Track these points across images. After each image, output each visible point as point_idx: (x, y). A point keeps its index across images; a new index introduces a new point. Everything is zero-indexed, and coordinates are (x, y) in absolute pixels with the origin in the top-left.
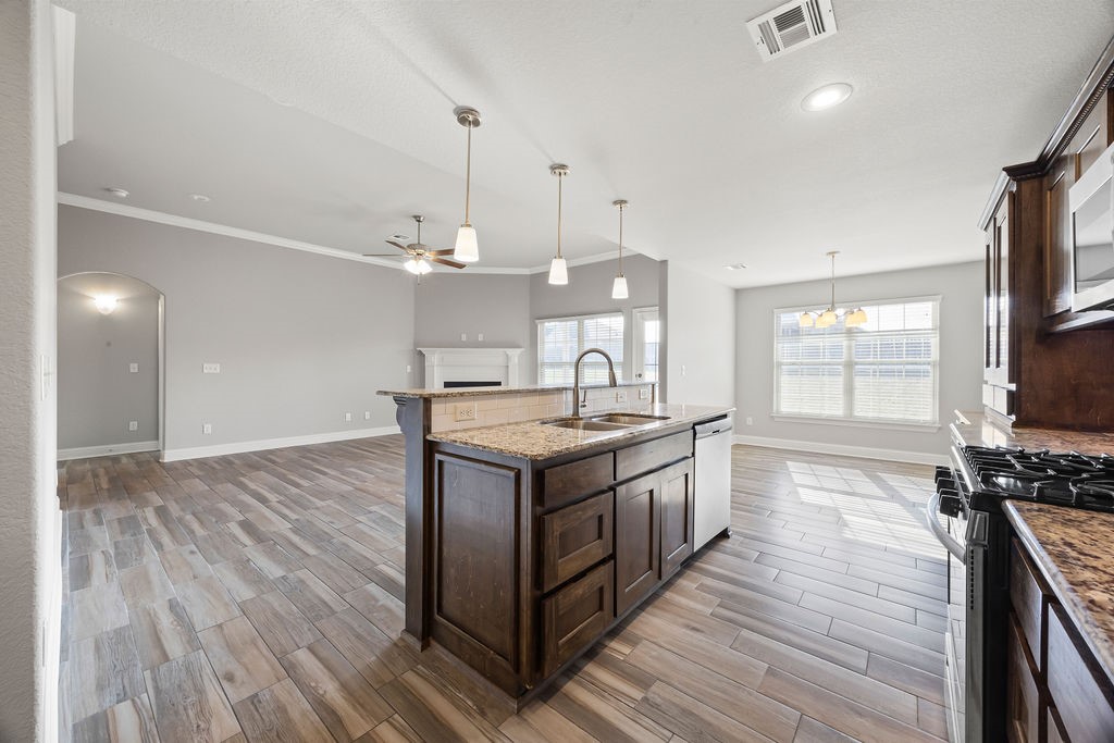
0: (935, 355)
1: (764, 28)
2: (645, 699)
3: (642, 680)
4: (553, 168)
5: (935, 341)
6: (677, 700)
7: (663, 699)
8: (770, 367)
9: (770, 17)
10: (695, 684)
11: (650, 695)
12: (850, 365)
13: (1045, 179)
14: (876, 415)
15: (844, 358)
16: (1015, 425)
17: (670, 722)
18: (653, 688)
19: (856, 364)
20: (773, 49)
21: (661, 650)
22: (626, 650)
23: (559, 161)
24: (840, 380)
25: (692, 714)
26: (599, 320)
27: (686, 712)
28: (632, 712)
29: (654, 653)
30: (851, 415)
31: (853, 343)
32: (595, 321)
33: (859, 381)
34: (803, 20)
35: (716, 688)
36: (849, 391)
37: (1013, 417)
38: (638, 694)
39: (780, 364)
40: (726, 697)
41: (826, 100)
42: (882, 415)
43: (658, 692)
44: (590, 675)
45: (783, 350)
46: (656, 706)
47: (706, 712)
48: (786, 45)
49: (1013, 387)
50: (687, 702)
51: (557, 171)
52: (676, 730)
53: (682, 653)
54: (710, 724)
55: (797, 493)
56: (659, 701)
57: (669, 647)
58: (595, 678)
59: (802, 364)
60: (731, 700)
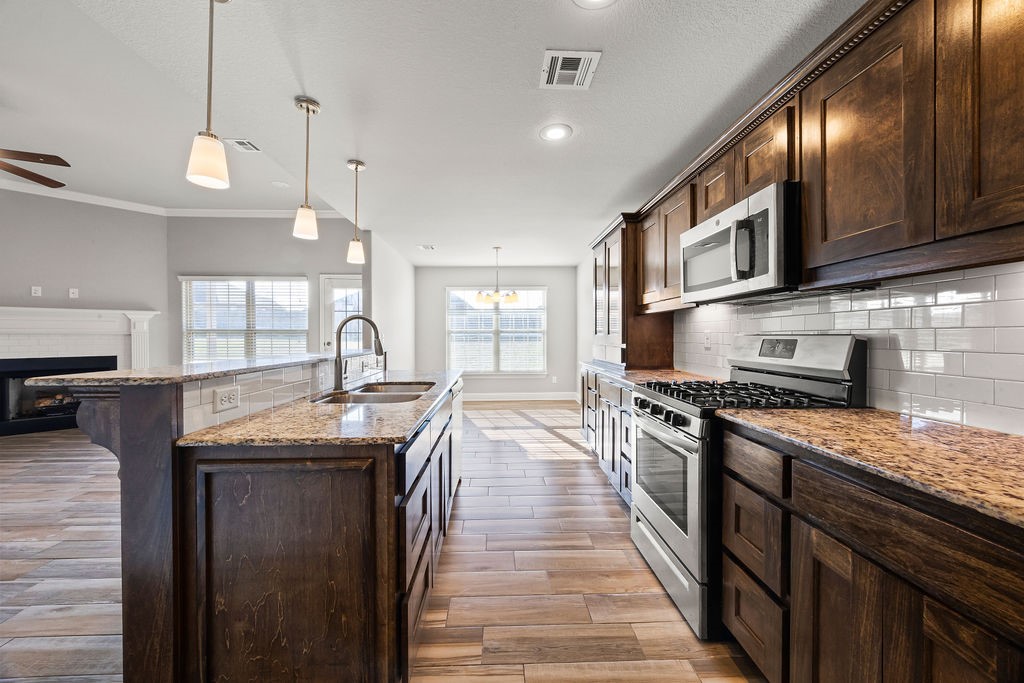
0: (544, 327)
1: (554, 60)
2: (486, 650)
3: (473, 636)
4: (299, 100)
5: (543, 316)
6: (508, 635)
7: (499, 641)
8: (444, 336)
9: (561, 55)
10: (511, 613)
11: (487, 644)
12: (497, 333)
13: (639, 225)
14: (513, 369)
15: (494, 328)
16: (626, 369)
17: (515, 656)
18: (485, 637)
19: (502, 332)
20: (550, 81)
21: (472, 599)
22: (442, 616)
23: (311, 94)
24: (491, 345)
25: (525, 639)
26: (231, 283)
27: (521, 640)
28: (482, 668)
29: (467, 606)
30: (498, 370)
31: (499, 317)
32: (226, 283)
33: (503, 346)
34: (577, 69)
35: (528, 608)
36: (497, 353)
37: (624, 364)
38: (477, 650)
39: (450, 333)
40: (536, 611)
41: (555, 134)
42: (517, 369)
43: (491, 636)
44: (426, 659)
45: (453, 321)
46: (496, 650)
47: (532, 631)
48: (559, 82)
49: (624, 346)
50: (516, 631)
51: (304, 105)
52: (523, 661)
53: (487, 593)
54: (541, 639)
55: (483, 434)
56: (496, 644)
57: (474, 593)
58: (432, 659)
59: (466, 332)
60: (541, 610)
